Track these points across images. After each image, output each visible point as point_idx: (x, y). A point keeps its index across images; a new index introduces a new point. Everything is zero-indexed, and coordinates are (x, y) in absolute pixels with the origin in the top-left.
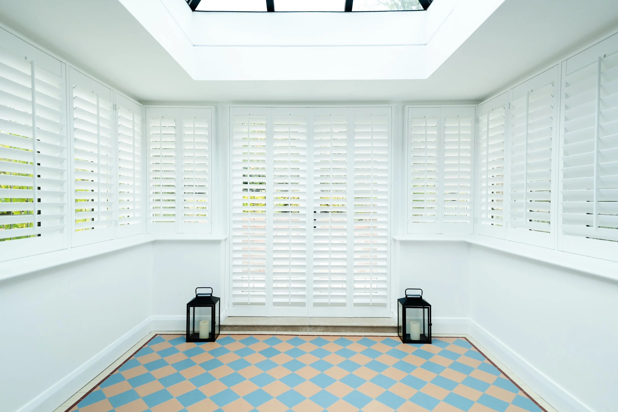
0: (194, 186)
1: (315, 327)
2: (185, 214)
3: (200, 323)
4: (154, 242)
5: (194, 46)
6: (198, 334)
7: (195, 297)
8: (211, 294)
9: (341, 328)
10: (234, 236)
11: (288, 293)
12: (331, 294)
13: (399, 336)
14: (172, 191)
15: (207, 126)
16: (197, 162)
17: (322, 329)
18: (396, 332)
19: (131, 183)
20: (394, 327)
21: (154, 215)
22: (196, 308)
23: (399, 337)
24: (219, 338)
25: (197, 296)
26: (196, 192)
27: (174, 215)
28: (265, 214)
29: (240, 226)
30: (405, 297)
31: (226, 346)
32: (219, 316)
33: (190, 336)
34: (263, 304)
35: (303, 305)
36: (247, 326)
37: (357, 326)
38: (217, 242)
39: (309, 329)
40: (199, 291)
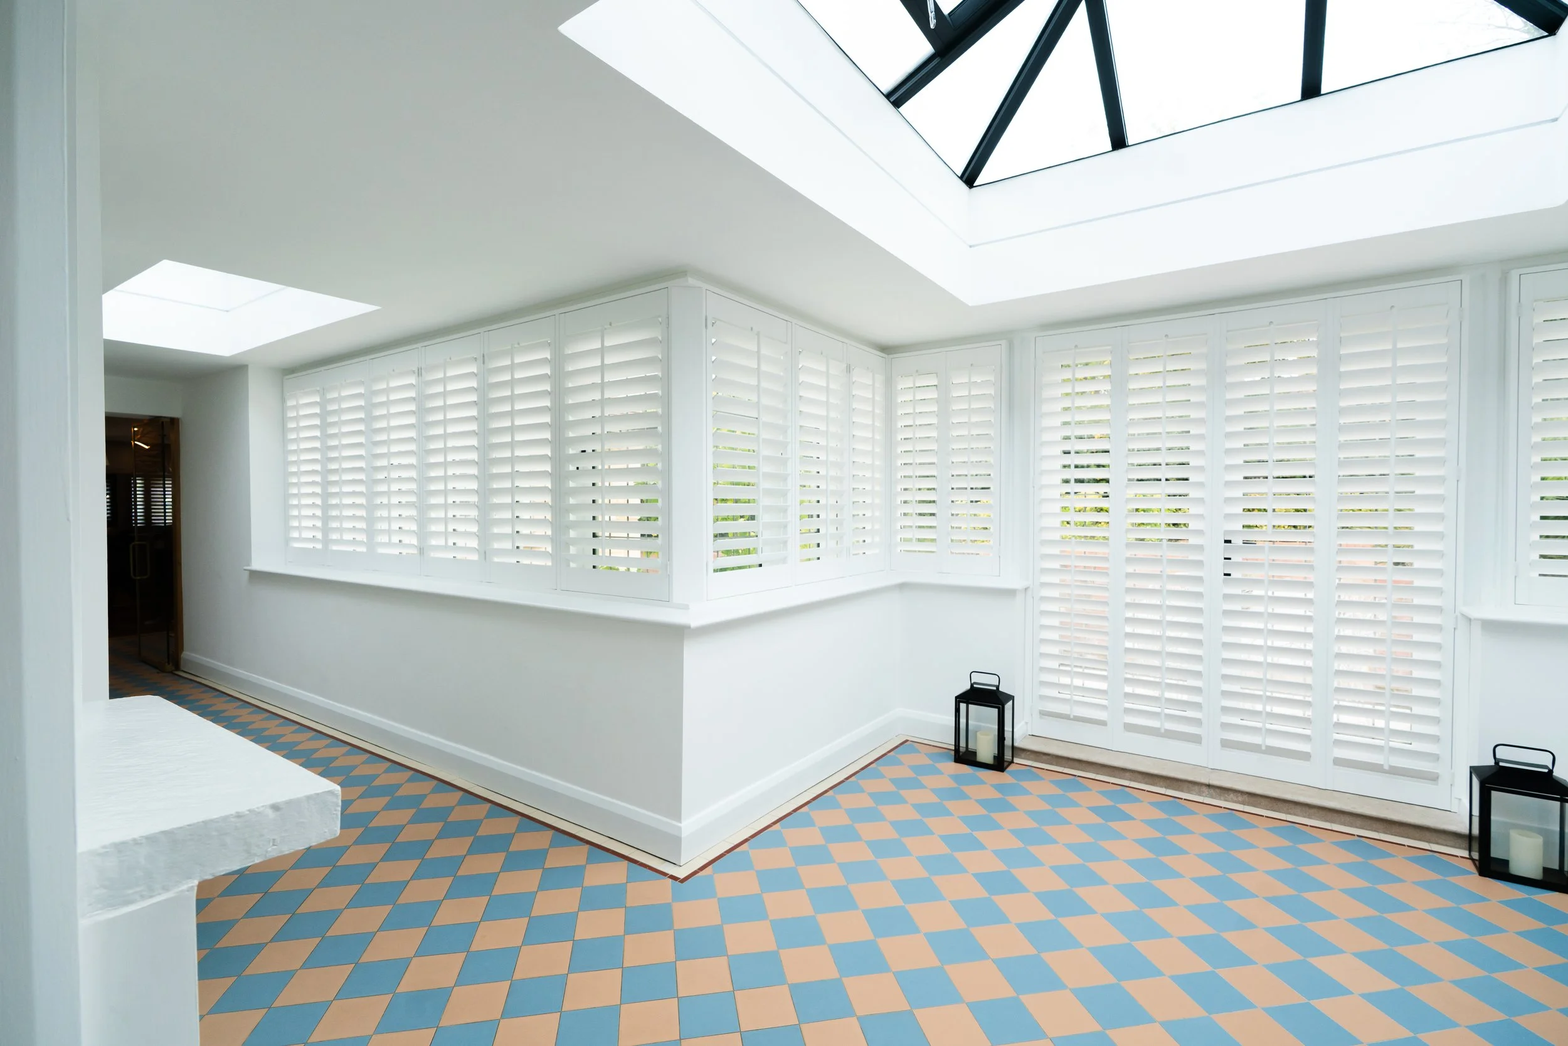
0: (969, 476)
1: (1224, 791)
2: (952, 538)
3: (978, 734)
4: (902, 586)
5: (971, 247)
6: (974, 753)
7: (969, 687)
8: (998, 687)
9: (1291, 806)
10: (1044, 585)
11: (1158, 710)
12: (1268, 726)
13: (1471, 858)
14: (932, 499)
15: (992, 378)
16: (975, 432)
17: (1240, 799)
18: (1465, 849)
19: (868, 474)
20: (1456, 835)
21: (902, 540)
22: (970, 705)
23: (1470, 861)
24: (1012, 768)
25: (972, 685)
26: (972, 487)
27: (933, 540)
28: (1107, 545)
29: (1056, 565)
30: (1492, 762)
31: (1025, 784)
32: (1011, 730)
33: (961, 754)
34: (1103, 723)
35: (1196, 739)
36: (1068, 759)
37: (1339, 809)
38: (1011, 593)
39: (1208, 791)
40: (977, 678)
